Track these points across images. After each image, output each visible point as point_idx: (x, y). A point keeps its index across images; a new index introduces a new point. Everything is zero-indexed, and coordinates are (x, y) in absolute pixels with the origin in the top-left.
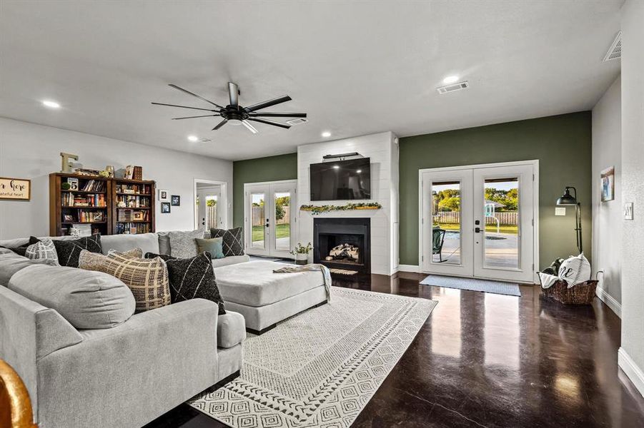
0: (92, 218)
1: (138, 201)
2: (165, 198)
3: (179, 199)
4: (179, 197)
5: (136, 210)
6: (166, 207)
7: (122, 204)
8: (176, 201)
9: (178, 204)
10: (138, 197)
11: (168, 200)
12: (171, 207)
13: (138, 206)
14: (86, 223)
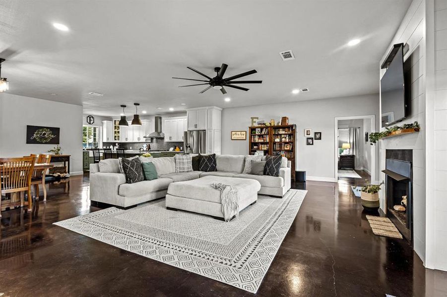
0: (265, 148)
1: (287, 138)
2: (309, 134)
3: (321, 135)
4: (320, 133)
5: (286, 143)
6: (310, 141)
7: (277, 140)
8: (318, 136)
9: (320, 138)
10: (287, 135)
11: (312, 135)
12: (314, 140)
13: (287, 141)
14: (261, 150)
